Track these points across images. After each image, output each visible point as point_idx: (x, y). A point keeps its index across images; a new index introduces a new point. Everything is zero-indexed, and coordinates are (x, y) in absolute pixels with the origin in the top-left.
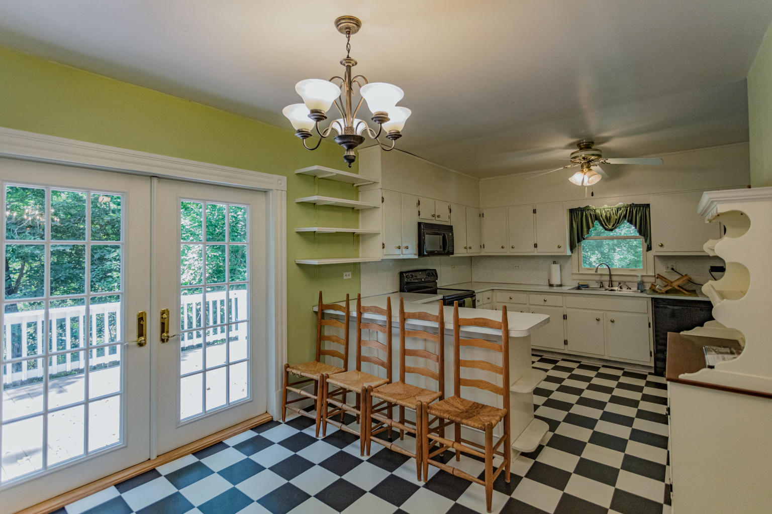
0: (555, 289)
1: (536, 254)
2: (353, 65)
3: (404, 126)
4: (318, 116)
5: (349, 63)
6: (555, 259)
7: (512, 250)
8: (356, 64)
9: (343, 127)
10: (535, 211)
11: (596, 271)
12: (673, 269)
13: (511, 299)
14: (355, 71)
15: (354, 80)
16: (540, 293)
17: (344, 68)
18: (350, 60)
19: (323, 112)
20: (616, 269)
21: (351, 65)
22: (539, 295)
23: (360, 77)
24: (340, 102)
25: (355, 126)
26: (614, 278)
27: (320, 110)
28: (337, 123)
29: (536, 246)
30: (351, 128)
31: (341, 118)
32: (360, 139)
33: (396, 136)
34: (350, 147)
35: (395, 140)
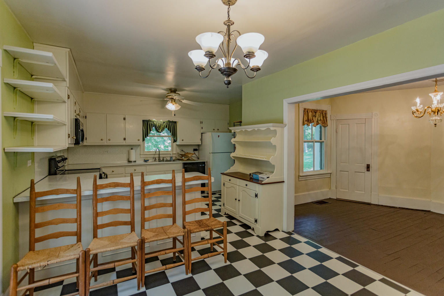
0: (133, 164)
1: (124, 144)
2: (231, 25)
3: (263, 63)
4: (210, 55)
5: (229, 24)
6: (132, 147)
7: (108, 142)
8: (233, 23)
9: (225, 63)
10: (124, 119)
11: (156, 153)
12: (182, 150)
13: (113, 172)
14: (232, 28)
15: (232, 34)
16: (132, 166)
17: (226, 27)
18: (230, 21)
19: (213, 52)
20: (162, 151)
21: (230, 24)
22: (131, 167)
23: (236, 31)
24: (222, 46)
25: (232, 62)
26: (161, 156)
27: (212, 52)
28: (221, 60)
29: (125, 139)
30: (229, 64)
31: (224, 58)
32: (235, 70)
33: (257, 69)
34: (229, 76)
35: (256, 72)
